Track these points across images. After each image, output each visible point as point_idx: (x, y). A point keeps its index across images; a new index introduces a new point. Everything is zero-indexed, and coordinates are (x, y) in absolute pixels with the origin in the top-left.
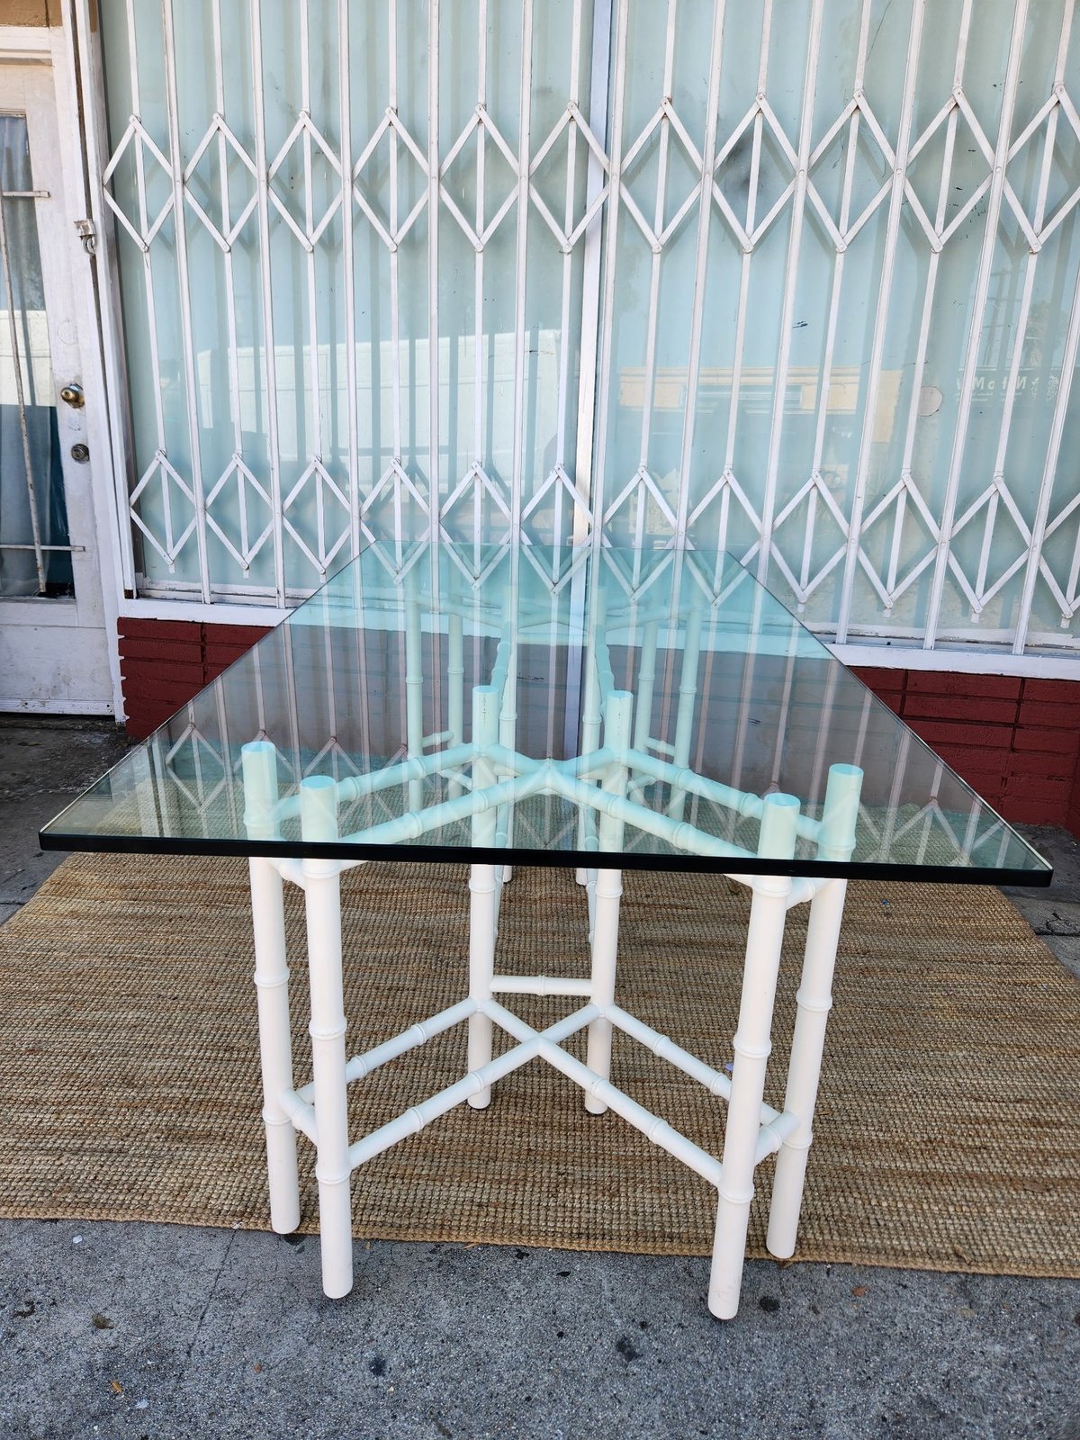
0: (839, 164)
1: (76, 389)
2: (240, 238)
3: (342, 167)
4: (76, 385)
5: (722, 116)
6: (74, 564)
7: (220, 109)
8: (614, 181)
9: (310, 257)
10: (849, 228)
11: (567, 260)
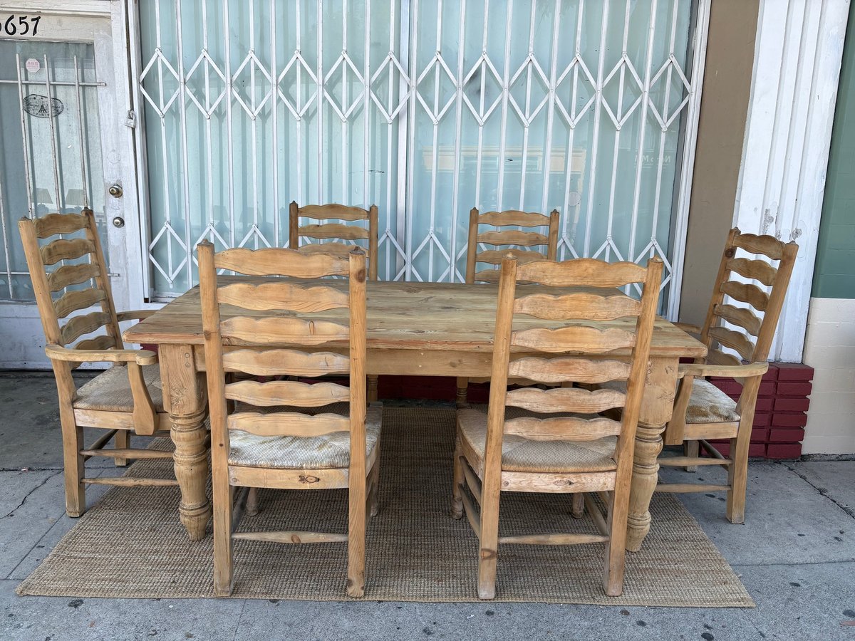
0: (524, 85)
1: (117, 187)
2: (215, 111)
3: (272, 79)
4: (117, 185)
5: (466, 60)
6: (112, 284)
7: (206, 47)
8: (413, 91)
9: (253, 123)
10: (530, 116)
11: (390, 127)
